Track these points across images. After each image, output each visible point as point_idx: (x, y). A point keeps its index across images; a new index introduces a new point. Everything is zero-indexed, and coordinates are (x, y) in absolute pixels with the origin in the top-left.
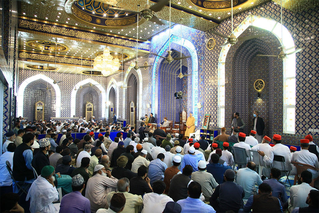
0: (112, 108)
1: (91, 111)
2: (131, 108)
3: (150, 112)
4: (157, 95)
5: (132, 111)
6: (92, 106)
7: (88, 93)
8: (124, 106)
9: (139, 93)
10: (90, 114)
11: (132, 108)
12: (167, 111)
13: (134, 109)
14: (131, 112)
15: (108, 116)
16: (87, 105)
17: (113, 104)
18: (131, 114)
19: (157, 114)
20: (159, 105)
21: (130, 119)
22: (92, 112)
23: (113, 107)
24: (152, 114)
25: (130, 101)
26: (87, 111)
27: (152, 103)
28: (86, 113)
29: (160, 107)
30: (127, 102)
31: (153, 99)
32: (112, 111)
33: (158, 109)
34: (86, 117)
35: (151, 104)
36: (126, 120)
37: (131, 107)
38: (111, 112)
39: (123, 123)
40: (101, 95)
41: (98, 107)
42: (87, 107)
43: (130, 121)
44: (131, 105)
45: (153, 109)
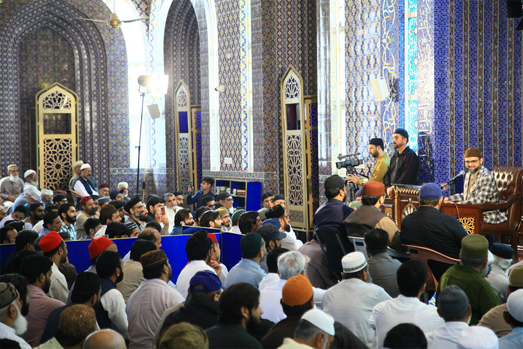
0: (183, 116)
1: (68, 131)
2: (288, 106)
3: (392, 123)
4: (428, 26)
5: (294, 124)
6: (69, 104)
7: (49, 33)
8: (247, 100)
9: (327, 21)
10: (59, 152)
11: (293, 108)
12: (494, 112)
13: (303, 114)
14: (287, 133)
15: (164, 161)
16: (40, 102)
17: (191, 88)
18: (285, 144)
19: (431, 132)
20: (440, 82)
21: (286, 171)
22: (72, 136)
23: (186, 109)
24: (403, 133)
25: (283, 70)
26: (45, 133)
27: (401, 70)
28: (41, 146)
29: (450, 91)
30: (261, 76)
31: (407, 47)
32: (184, 129)
33: (439, 106)
34: (42, 167)
35: (395, 75)
36: (261, 177)
37: (286, 101)
38: (182, 135)
39: (244, 193)
40: (122, 42)
41: (106, 110)
42: (42, 112)
43: (282, 179)
44: (284, 92)
45: (407, 109)
